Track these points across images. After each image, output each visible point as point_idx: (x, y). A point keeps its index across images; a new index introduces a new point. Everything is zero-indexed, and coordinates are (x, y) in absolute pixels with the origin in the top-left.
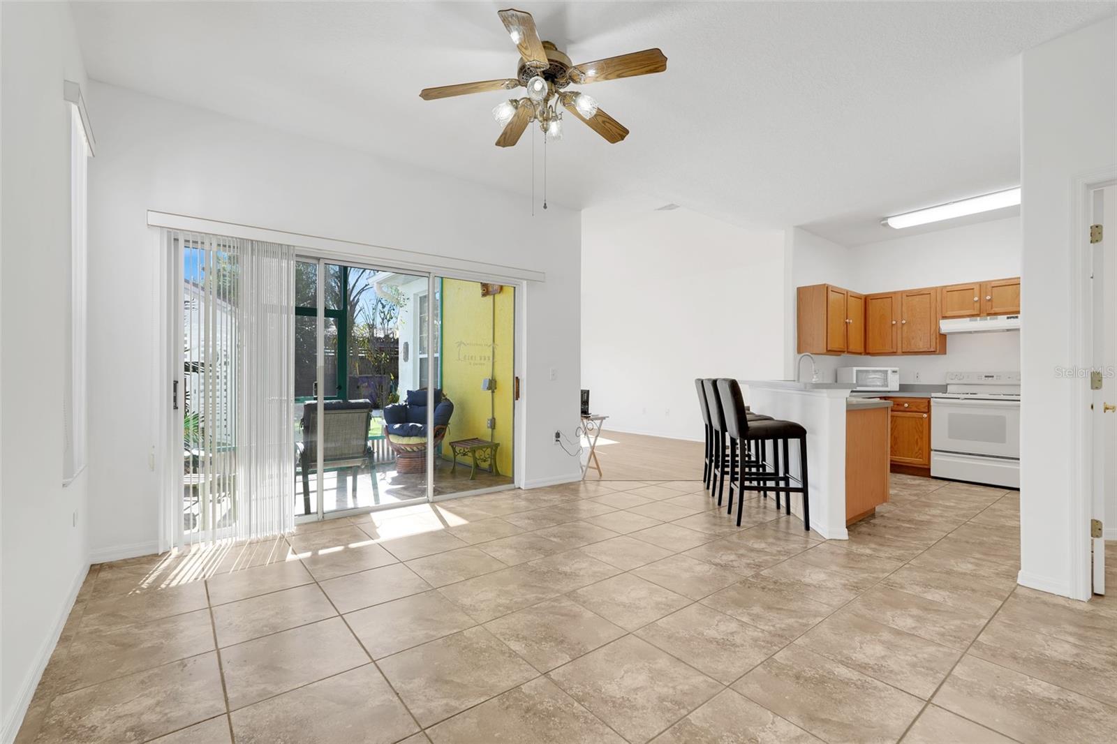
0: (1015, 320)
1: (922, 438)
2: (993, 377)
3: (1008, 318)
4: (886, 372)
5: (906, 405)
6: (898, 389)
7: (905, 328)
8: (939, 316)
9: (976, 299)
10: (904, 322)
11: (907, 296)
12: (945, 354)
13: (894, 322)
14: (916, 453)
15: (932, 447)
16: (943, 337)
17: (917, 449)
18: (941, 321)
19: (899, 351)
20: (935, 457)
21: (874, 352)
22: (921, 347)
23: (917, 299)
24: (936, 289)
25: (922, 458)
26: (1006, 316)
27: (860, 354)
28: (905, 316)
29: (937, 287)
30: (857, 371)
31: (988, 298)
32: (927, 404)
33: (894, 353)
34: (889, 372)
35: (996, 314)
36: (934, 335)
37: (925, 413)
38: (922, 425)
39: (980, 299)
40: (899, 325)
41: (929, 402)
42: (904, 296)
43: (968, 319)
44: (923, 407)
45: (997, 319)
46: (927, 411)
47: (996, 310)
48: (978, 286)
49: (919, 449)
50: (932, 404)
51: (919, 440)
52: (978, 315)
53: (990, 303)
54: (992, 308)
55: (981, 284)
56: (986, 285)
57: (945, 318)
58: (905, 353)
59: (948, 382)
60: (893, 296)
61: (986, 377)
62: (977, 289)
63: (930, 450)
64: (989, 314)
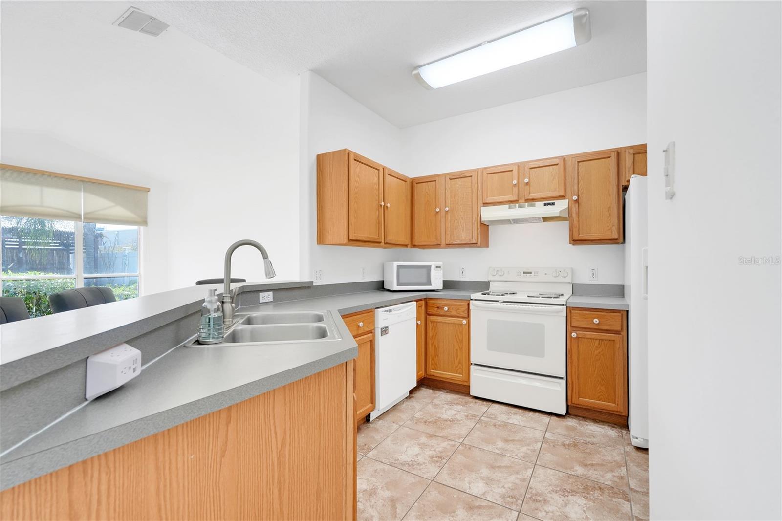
0: (552, 206)
1: (461, 349)
2: (531, 273)
3: (545, 205)
4: (428, 268)
5: (446, 309)
6: (442, 288)
7: (449, 215)
8: (480, 203)
9: (515, 182)
10: (447, 209)
11: (450, 179)
12: (488, 247)
13: (438, 210)
14: (456, 367)
15: (473, 360)
16: (485, 227)
17: (456, 362)
18: (482, 209)
19: (443, 243)
20: (475, 372)
21: (420, 244)
22: (464, 238)
23: (460, 181)
24: (476, 170)
25: (461, 374)
26: (542, 203)
27: (406, 246)
28: (448, 202)
29: (478, 169)
30: (399, 267)
31: (526, 180)
32: (467, 307)
33: (438, 246)
34: (433, 268)
35: (534, 200)
36: (476, 225)
37: (463, 317)
38: (461, 333)
39: (518, 182)
40: (443, 213)
41: (468, 304)
42: (448, 179)
43: (507, 206)
44: (462, 311)
45: (534, 206)
46: (466, 315)
47: (534, 195)
48: (517, 167)
49: (459, 363)
50: (471, 307)
51: (459, 350)
52: (516, 201)
53: (528, 187)
54: (530, 193)
55: (519, 165)
56: (524, 167)
57: (485, 204)
58: (449, 245)
59: (490, 279)
60: (437, 179)
61: (524, 273)
62: (515, 169)
63: (470, 364)
64: (527, 200)
